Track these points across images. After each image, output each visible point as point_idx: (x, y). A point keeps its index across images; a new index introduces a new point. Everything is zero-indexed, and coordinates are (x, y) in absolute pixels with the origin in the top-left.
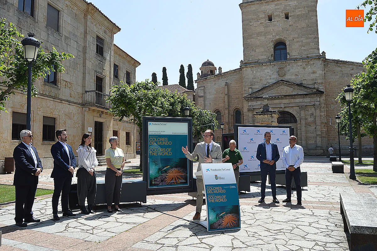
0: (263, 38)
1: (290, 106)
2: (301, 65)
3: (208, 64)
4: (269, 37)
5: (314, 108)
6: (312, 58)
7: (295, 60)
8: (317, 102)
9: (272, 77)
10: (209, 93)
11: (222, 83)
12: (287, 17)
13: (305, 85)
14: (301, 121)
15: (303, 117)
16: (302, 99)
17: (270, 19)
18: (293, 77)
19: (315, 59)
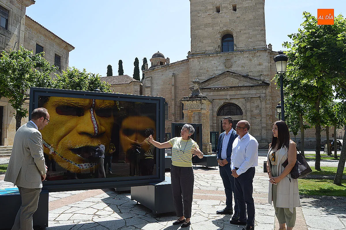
0: (210, 29)
1: (236, 97)
2: (247, 57)
3: (158, 55)
4: (217, 28)
5: (260, 101)
6: (258, 50)
7: (242, 51)
8: (262, 94)
9: (218, 68)
10: (157, 83)
11: (169, 73)
12: (235, 9)
13: (250, 77)
14: (246, 113)
15: (248, 109)
16: (248, 91)
17: (218, 11)
18: (240, 69)
19: (261, 51)
